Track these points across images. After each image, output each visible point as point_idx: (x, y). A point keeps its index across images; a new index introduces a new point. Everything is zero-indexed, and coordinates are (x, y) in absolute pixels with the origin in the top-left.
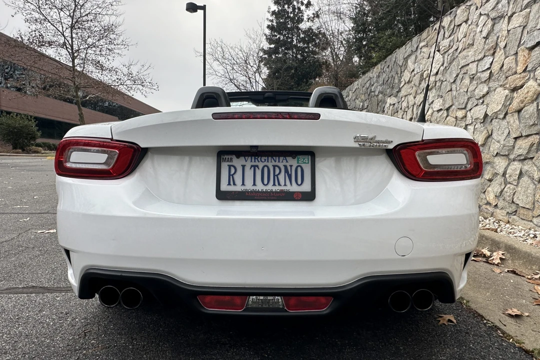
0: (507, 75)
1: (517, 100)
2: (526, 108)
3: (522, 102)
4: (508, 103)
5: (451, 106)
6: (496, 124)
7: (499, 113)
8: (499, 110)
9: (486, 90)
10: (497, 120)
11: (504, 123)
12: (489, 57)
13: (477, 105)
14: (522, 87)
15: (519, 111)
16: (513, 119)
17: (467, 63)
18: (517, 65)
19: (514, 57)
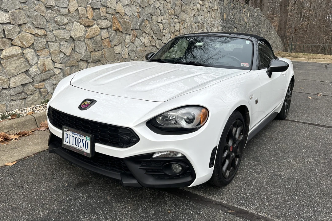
0: (81, 17)
1: (91, 32)
2: (95, 38)
3: (94, 34)
4: (85, 33)
6: (78, 43)
7: (81, 37)
8: (82, 36)
9: (66, 21)
10: (78, 41)
11: (83, 43)
12: (66, 0)
13: (59, 29)
14: (92, 26)
15: (90, 38)
16: (89, 42)
18: (87, 14)
19: (84, 9)
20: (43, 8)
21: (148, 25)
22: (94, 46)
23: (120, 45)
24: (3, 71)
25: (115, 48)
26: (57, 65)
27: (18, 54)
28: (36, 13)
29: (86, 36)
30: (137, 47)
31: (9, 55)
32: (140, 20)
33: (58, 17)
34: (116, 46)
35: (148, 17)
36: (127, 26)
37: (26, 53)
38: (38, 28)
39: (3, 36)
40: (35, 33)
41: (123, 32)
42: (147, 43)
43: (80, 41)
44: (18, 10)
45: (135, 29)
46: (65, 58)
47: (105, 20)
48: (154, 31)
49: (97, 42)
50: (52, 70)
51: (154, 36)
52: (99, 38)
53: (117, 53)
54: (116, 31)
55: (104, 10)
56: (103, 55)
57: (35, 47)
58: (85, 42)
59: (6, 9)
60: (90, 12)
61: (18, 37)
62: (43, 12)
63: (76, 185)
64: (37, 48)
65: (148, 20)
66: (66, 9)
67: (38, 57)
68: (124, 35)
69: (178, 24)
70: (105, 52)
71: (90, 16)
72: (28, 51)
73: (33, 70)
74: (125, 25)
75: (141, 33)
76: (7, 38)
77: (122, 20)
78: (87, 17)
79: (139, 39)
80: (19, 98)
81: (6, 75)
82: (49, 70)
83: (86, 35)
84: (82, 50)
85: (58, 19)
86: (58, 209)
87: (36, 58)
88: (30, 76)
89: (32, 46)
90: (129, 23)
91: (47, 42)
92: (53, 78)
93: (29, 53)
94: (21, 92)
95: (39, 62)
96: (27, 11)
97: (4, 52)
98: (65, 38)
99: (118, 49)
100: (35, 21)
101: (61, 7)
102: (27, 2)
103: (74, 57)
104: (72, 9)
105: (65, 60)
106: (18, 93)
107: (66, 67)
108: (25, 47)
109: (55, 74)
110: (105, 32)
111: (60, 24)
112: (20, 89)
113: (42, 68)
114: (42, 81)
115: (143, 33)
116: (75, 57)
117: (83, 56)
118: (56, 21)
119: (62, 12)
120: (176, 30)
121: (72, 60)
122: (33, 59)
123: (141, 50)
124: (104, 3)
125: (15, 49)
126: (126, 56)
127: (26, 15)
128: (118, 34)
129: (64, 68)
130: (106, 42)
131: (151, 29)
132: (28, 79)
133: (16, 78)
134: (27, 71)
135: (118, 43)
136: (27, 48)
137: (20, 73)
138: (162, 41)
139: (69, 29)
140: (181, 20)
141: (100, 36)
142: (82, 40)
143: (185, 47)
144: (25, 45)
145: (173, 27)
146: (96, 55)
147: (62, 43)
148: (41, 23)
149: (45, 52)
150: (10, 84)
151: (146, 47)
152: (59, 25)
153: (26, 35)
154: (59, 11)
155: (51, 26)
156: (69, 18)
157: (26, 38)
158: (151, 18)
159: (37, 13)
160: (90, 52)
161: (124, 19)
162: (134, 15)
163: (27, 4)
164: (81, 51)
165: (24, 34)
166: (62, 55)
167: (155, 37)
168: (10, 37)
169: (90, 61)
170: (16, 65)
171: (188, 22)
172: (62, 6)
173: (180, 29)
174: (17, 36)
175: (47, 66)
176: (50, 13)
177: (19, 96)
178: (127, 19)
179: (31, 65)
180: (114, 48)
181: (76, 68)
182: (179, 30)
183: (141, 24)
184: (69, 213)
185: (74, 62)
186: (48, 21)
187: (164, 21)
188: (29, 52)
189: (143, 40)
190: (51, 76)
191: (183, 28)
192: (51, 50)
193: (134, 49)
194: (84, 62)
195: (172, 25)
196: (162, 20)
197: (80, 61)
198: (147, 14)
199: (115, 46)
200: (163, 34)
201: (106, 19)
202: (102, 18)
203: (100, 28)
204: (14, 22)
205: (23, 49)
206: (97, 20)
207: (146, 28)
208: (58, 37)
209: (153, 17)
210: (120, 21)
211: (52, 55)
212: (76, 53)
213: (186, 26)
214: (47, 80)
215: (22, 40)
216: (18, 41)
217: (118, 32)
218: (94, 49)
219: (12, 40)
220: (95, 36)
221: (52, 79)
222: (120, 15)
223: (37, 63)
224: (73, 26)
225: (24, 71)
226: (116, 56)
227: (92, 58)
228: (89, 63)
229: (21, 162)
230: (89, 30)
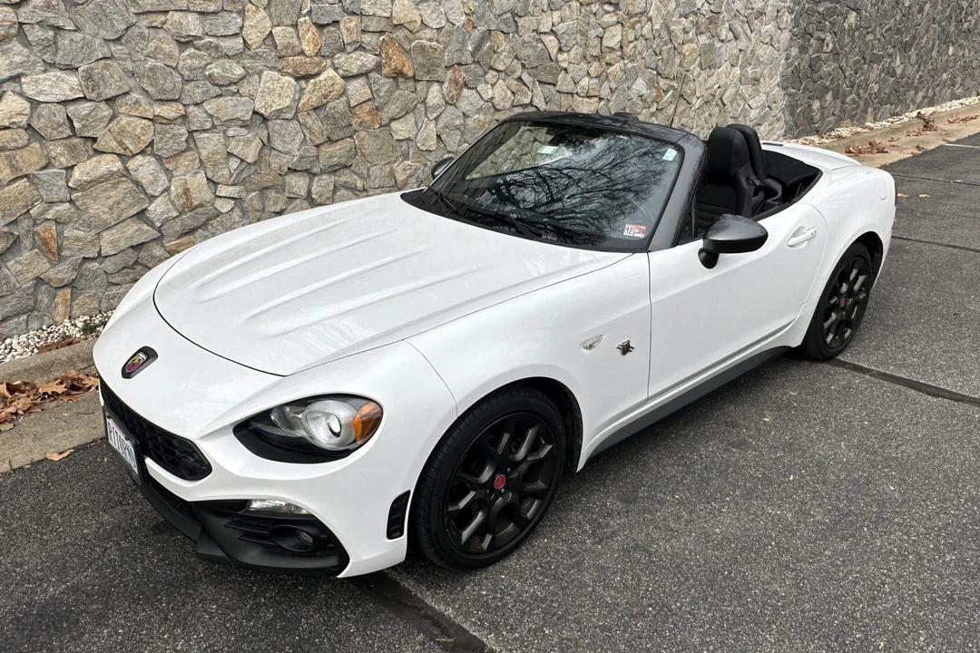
0: (283, 53)
1: (316, 93)
2: (330, 105)
3: (325, 97)
4: (297, 97)
5: (126, 93)
6: (277, 127)
7: (284, 111)
8: (287, 107)
9: (239, 71)
10: (279, 121)
11: (294, 124)
12: (234, 15)
13: (219, 96)
14: (318, 74)
15: (314, 109)
16: (311, 120)
17: (161, 8)
18: (300, 43)
19: (291, 29)
20: (170, 47)
21: (504, 46)
22: (326, 129)
23: (410, 117)
24: (79, 218)
25: (394, 125)
26: (224, 191)
27: (112, 174)
28: (151, 62)
29: (300, 105)
30: (465, 115)
31: (89, 179)
32: (476, 34)
33: (213, 65)
34: (395, 119)
35: (505, 22)
36: (429, 59)
37: (134, 167)
38: (161, 100)
39: (68, 132)
40: (155, 116)
41: (417, 78)
42: (503, 99)
43: (284, 119)
44: (102, 61)
45: (459, 64)
46: (243, 170)
47: (358, 52)
48: (525, 60)
49: (336, 116)
50: (209, 205)
51: (525, 77)
52: (341, 106)
53: (402, 138)
54: (394, 78)
55: (352, 24)
56: (355, 151)
57: (158, 150)
58: (299, 122)
59: (68, 65)
60: (309, 35)
61: (109, 130)
62: (170, 56)
63: (154, 526)
64: (163, 153)
65: (502, 32)
66: (237, 40)
67: (169, 175)
68: (420, 86)
69: (617, 30)
70: (363, 139)
71: (308, 48)
72: (140, 163)
73: (157, 209)
74: (424, 57)
75: (481, 73)
76: (81, 137)
77: (414, 44)
78: (302, 53)
79: (474, 91)
80: (128, 279)
81: (89, 226)
82: (201, 205)
83: (302, 101)
84: (291, 144)
85: (215, 69)
86: (86, 585)
87: (163, 177)
88: (151, 224)
89: (150, 148)
90: (436, 49)
91: (191, 132)
92: (214, 222)
93: (144, 168)
94: (131, 263)
95: (173, 188)
96: (125, 60)
97: (77, 174)
98: (238, 119)
99: (402, 129)
100: (151, 85)
101: (222, 36)
102: (124, 38)
103: (270, 165)
104: (254, 37)
105: (244, 175)
106: (124, 268)
107: (248, 192)
108: (130, 154)
109: (219, 214)
110: (358, 85)
111: (221, 83)
112: (131, 257)
113: (182, 202)
114: (186, 234)
115: (486, 73)
116: (273, 165)
117: (296, 158)
118: (210, 75)
119: (225, 50)
120: (607, 47)
121: (265, 174)
122: (155, 181)
123: (479, 121)
124: (352, 6)
125: (103, 163)
126: (432, 144)
127: (126, 71)
128: (402, 86)
129: (244, 195)
130: (364, 113)
131: (516, 57)
132: (147, 231)
133: (114, 231)
134: (143, 211)
135: (402, 110)
136: (137, 154)
137: (123, 218)
138: (557, 88)
139: (250, 91)
140: (628, 14)
141: (344, 99)
142: (289, 116)
143: (641, 96)
144: (131, 147)
145: (597, 42)
146: (337, 152)
147: (231, 133)
148: (169, 85)
149: (185, 161)
150: (103, 248)
151: (498, 110)
152: (222, 86)
153: (129, 124)
154: (217, 47)
155: (195, 91)
156: (247, 62)
157: (130, 130)
158: (513, 24)
159: (153, 60)
160: (316, 146)
161: (421, 39)
162: (454, 24)
163: (123, 41)
164: (289, 147)
165: (124, 120)
166: (234, 164)
167: (531, 79)
168: (87, 135)
169: (316, 170)
170: (110, 202)
171: (654, 16)
172: (222, 31)
173: (625, 42)
174: (108, 128)
175: (194, 196)
176: (191, 56)
177: (128, 274)
178: (430, 40)
179: (152, 196)
180: (390, 127)
181: (277, 192)
182: (621, 47)
183: (478, 47)
184: (101, 596)
185: (271, 177)
186: (186, 78)
187: (561, 28)
188: (141, 166)
189: (486, 92)
190: (209, 219)
191: (636, 39)
192: (204, 153)
193: (457, 122)
194: (301, 173)
195: (592, 33)
196: (553, 25)
197: (286, 174)
198: (499, 16)
199: (393, 119)
200: (559, 66)
201: (361, 48)
202: (349, 48)
203: (344, 78)
204: (93, 96)
205: (125, 158)
206: (332, 57)
207: (496, 55)
208: (218, 118)
209: (521, 22)
210: (407, 47)
211: (208, 165)
212: (274, 152)
213: (645, 31)
214: (200, 231)
215: (119, 138)
216: (111, 140)
217: (401, 80)
218: (329, 138)
219: (94, 140)
220: (328, 102)
221: (213, 227)
222: (406, 31)
223: (167, 190)
224: (259, 83)
225: (135, 213)
226: (398, 148)
227: (324, 162)
228: (315, 175)
229: (81, 452)
230: (310, 85)
